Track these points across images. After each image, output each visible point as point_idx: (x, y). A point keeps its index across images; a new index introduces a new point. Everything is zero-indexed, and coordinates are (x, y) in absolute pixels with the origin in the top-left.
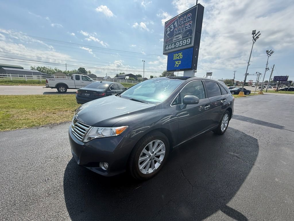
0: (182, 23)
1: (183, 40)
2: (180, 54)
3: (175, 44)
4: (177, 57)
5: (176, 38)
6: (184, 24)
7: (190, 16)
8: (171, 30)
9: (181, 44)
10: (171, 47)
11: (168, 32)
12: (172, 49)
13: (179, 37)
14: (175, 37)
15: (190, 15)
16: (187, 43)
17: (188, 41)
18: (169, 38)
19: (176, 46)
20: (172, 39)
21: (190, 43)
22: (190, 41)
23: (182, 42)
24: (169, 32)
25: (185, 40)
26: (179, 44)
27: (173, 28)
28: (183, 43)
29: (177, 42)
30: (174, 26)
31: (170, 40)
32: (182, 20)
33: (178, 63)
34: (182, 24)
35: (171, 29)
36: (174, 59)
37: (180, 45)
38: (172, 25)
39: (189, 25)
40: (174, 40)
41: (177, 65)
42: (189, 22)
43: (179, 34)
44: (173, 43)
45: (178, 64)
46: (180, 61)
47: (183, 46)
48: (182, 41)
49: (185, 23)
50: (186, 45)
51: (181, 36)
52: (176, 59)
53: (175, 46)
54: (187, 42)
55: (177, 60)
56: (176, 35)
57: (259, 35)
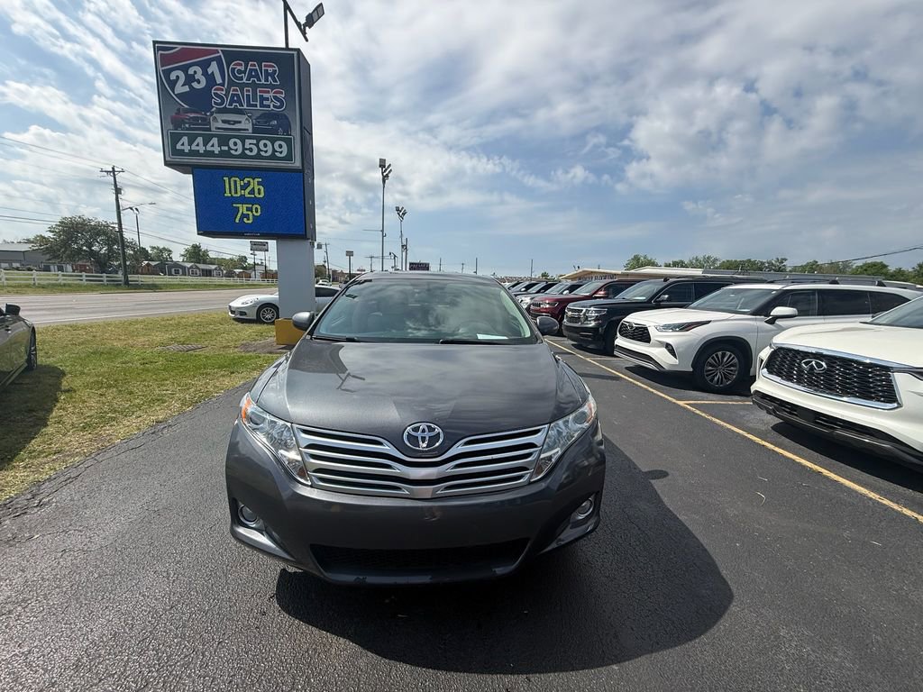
0: (244, 81)
1: (257, 139)
2: (255, 184)
3: (223, 142)
4: (243, 189)
5: (224, 122)
6: (253, 87)
7: (274, 73)
9: (251, 149)
10: (205, 145)
13: (240, 122)
14: (220, 117)
15: (272, 66)
16: (278, 155)
18: (191, 111)
19: (230, 149)
20: (206, 121)
21: (290, 158)
22: (284, 151)
23: (257, 145)
25: (268, 142)
26: (245, 149)
28: (259, 150)
29: (231, 136)
31: (195, 119)
32: (243, 72)
33: (249, 209)
34: (246, 85)
36: (228, 194)
37: (248, 153)
40: (215, 124)
41: (246, 216)
42: (271, 87)
43: (239, 112)
44: (213, 136)
45: (250, 213)
46: (258, 206)
47: (259, 156)
48: (254, 141)
49: (256, 85)
50: (274, 158)
51: (245, 123)
52: (235, 195)
53: (225, 148)
54: (275, 150)
55: (243, 200)
56: (221, 111)
57: (389, 172)
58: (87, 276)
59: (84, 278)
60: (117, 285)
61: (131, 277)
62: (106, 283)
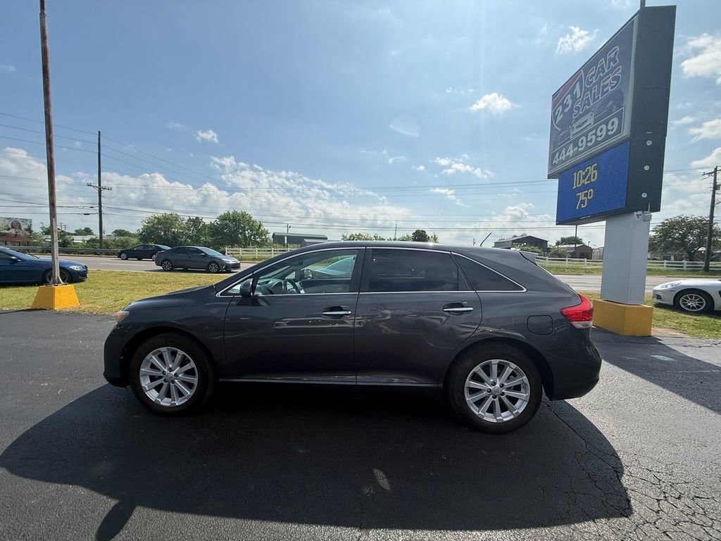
0: (594, 82)
1: (596, 128)
2: (592, 170)
3: (576, 144)
4: (584, 179)
5: (577, 127)
6: (598, 83)
7: (615, 55)
8: (566, 110)
9: (591, 141)
10: (566, 153)
11: (559, 119)
12: (568, 158)
13: (587, 120)
14: (575, 126)
15: (615, 50)
16: (610, 133)
17: (610, 127)
18: (562, 131)
19: (579, 147)
20: (568, 134)
21: (619, 131)
22: (616, 126)
23: (595, 134)
24: (562, 116)
25: (604, 126)
26: (587, 142)
27: (570, 102)
28: (597, 137)
29: (581, 136)
30: (574, 98)
31: (563, 135)
32: (594, 75)
33: (586, 195)
34: (594, 85)
35: (565, 106)
36: (575, 187)
37: (589, 144)
38: (569, 96)
39: (613, 79)
40: (572, 133)
41: (583, 202)
42: (611, 72)
43: (587, 112)
44: (570, 143)
45: (585, 198)
46: (591, 190)
47: (597, 143)
48: (594, 131)
49: (601, 78)
50: (608, 137)
51: (590, 119)
52: (578, 186)
53: (576, 149)
54: (608, 131)
55: (584, 188)
56: (577, 120)
58: (667, 263)
59: (665, 265)
60: (695, 271)
61: (712, 264)
62: (685, 268)
